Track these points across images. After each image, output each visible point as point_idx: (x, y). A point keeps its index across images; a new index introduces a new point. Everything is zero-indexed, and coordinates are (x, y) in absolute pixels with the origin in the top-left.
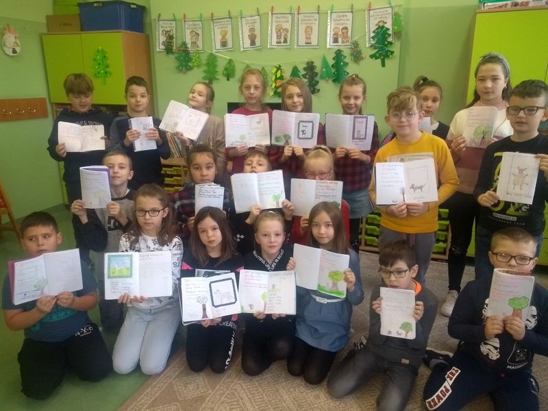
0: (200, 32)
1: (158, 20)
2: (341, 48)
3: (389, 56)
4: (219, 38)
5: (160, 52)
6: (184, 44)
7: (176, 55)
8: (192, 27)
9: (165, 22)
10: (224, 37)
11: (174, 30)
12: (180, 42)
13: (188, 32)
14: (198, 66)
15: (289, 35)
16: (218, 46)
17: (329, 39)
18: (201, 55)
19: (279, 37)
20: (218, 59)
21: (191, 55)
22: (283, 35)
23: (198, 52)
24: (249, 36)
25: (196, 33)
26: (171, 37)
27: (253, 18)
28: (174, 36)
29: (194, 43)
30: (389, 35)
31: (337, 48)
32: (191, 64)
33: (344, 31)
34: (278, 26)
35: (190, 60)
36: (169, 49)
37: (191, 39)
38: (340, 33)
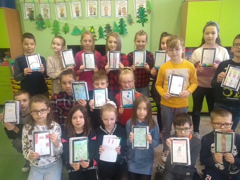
0: (48, 9)
1: (24, 3)
2: (123, 18)
3: (146, 22)
4: (59, 12)
5: (26, 19)
6: (40, 15)
7: (36, 21)
8: (44, 6)
9: (28, 4)
10: (62, 12)
11: (34, 8)
12: (37, 14)
13: (42, 9)
14: (49, 27)
15: (96, 11)
16: (59, 16)
17: (117, 13)
18: (50, 21)
19: (91, 12)
20: (59, 23)
21: (44, 21)
22: (93, 11)
23: (48, 20)
24: (75, 11)
25: (47, 10)
26: (32, 12)
27: (77, 2)
28: (34, 11)
29: (45, 15)
30: (145, 11)
31: (120, 18)
32: (44, 26)
33: (123, 9)
34: (90, 6)
35: (44, 23)
36: (31, 18)
37: (44, 13)
38: (122, 10)
